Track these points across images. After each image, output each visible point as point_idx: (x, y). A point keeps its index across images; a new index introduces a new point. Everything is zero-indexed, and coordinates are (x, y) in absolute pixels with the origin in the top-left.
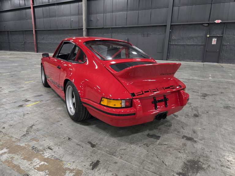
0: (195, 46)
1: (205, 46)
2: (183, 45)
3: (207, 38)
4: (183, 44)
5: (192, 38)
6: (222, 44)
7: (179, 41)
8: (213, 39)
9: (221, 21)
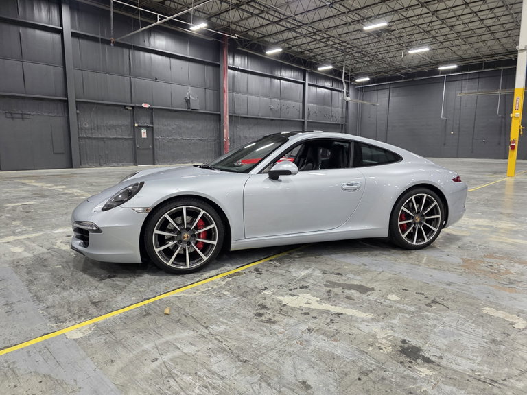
0: (121, 141)
1: (134, 141)
2: (102, 139)
3: (136, 128)
4: (100, 136)
5: (113, 127)
6: (154, 138)
7: (93, 131)
8: (142, 131)
9: (149, 106)
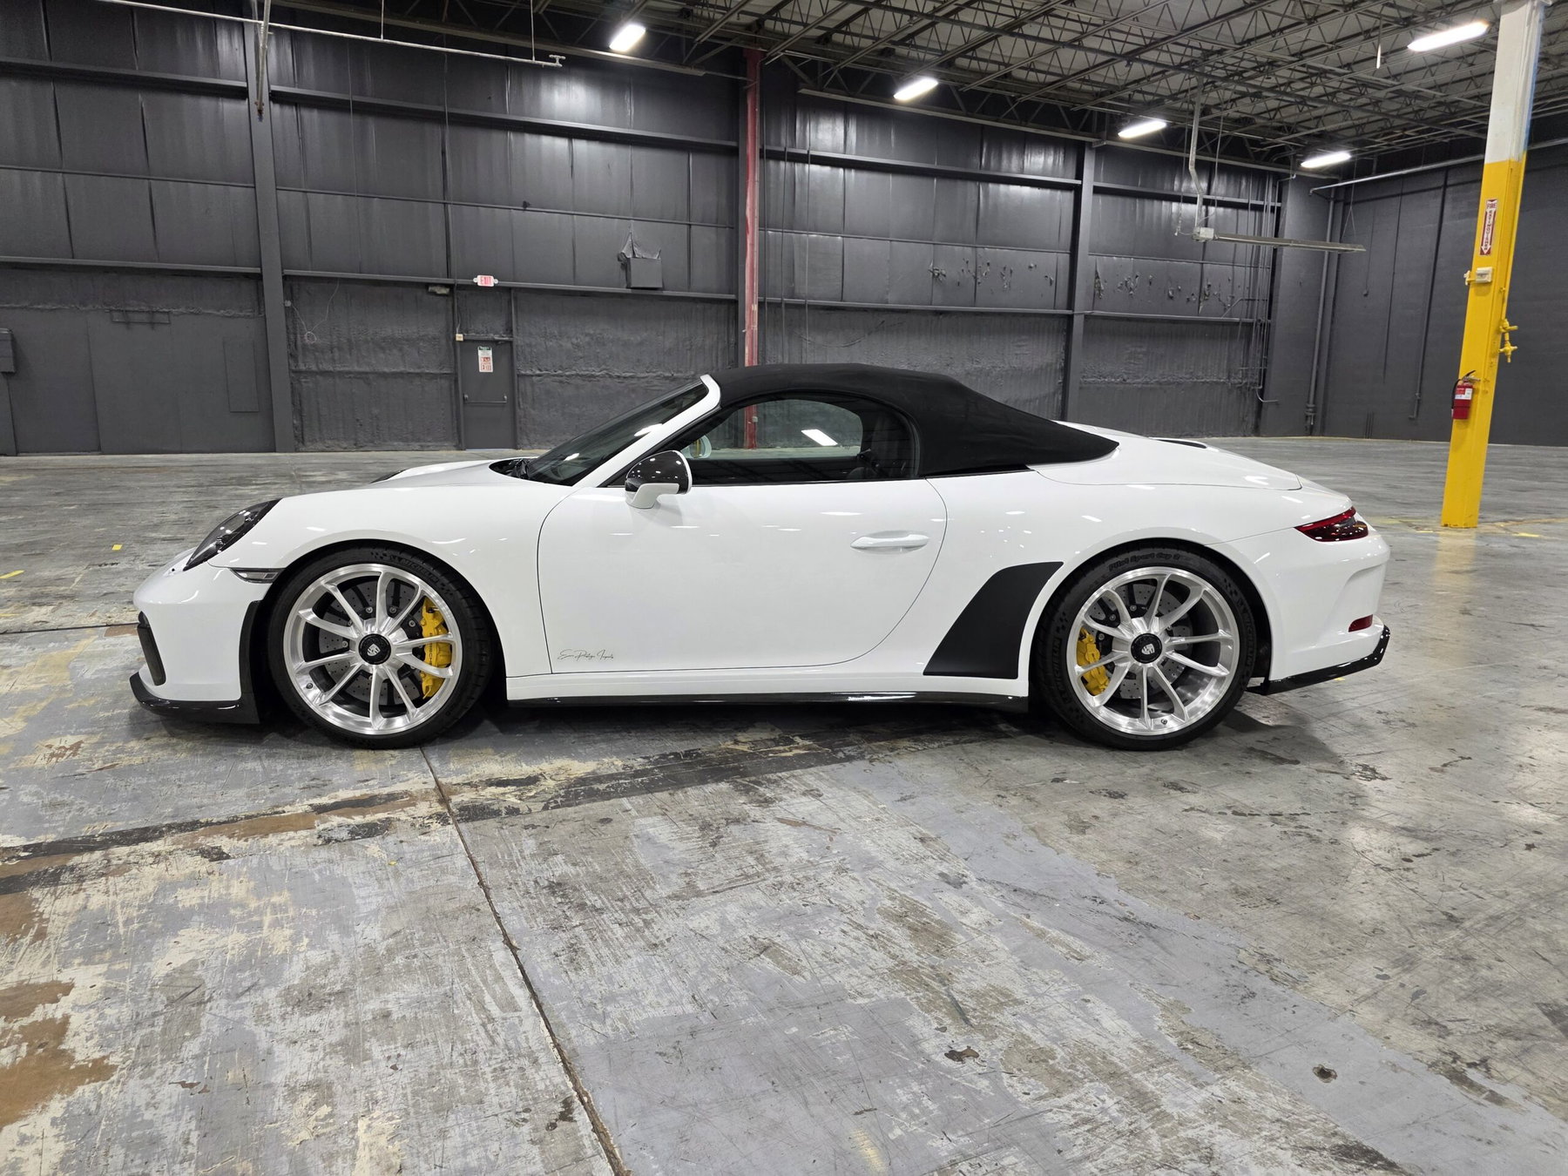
0: (417, 381)
1: (456, 381)
2: (362, 376)
3: (458, 345)
4: (357, 369)
6: (516, 373)
7: (337, 354)
8: (480, 352)
9: (496, 282)
